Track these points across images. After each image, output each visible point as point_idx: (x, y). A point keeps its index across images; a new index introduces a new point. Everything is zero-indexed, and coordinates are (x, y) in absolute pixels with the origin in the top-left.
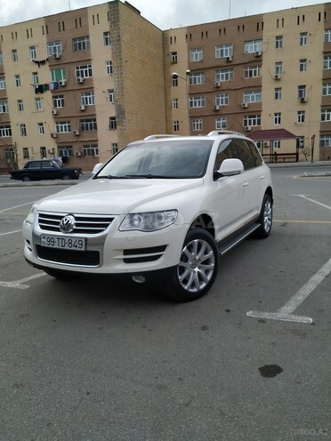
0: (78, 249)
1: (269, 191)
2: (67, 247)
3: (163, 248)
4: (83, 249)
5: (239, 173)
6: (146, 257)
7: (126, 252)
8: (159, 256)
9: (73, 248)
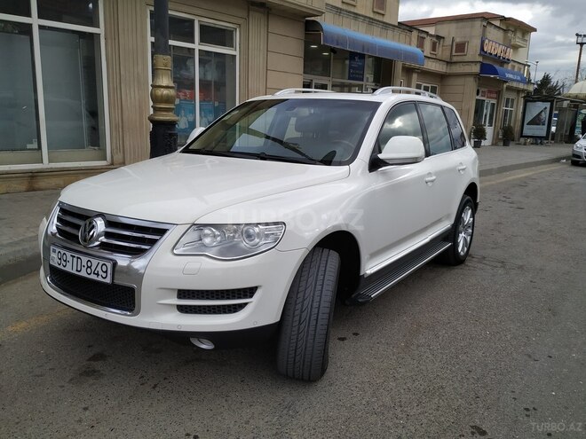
0: (100, 279)
1: (471, 190)
2: (83, 273)
3: (250, 292)
4: (108, 280)
5: (415, 161)
6: (219, 306)
7: (182, 294)
8: (242, 306)
9: (93, 277)
